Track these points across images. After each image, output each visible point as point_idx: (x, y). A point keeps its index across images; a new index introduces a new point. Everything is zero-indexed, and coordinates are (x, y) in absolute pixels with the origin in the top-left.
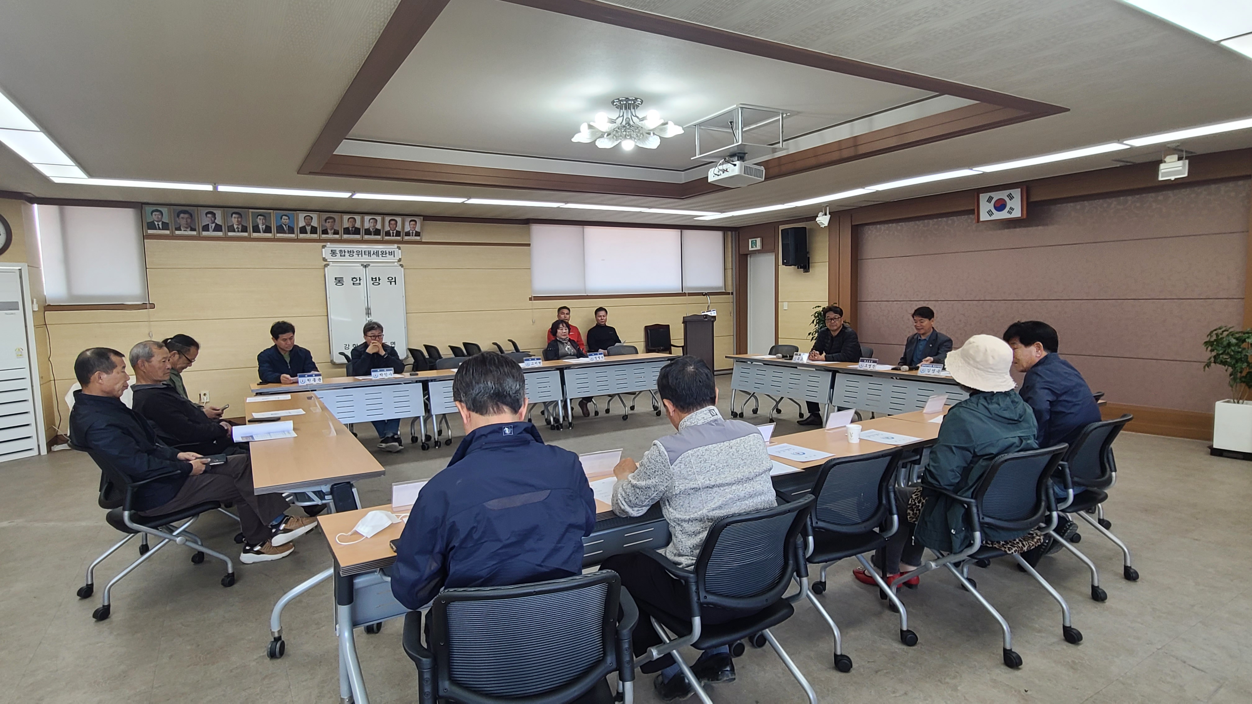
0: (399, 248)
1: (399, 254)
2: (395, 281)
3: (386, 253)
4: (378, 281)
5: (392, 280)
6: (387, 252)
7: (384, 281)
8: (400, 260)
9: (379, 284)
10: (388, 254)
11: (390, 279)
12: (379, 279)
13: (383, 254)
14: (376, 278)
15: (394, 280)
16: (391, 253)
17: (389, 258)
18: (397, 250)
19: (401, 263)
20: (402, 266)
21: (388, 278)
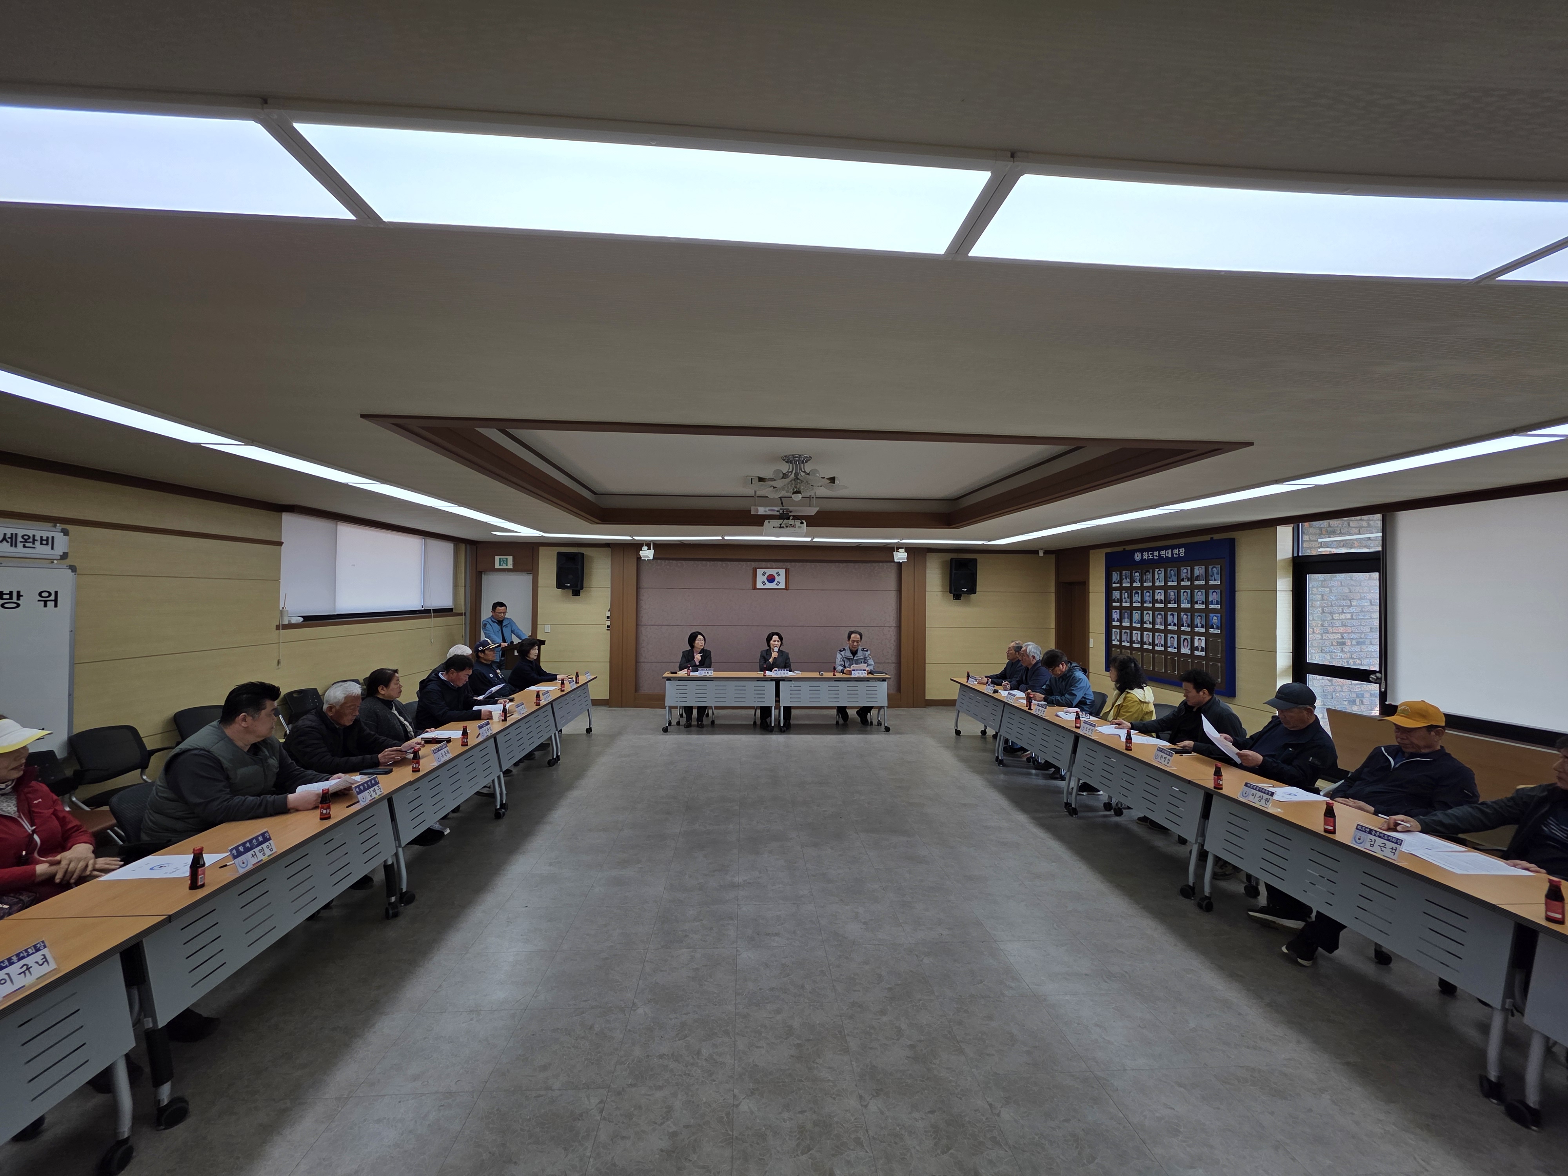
0: (65, 533)
1: (62, 543)
2: (56, 601)
3: (34, 540)
4: (15, 599)
5: (48, 598)
6: (38, 538)
7: (30, 600)
8: (64, 556)
9: (18, 605)
10: (37, 544)
11: (44, 594)
12: (19, 595)
13: (26, 541)
14: (11, 593)
15: (52, 597)
16: (44, 541)
17: (42, 550)
18: (59, 538)
19: (68, 562)
20: (73, 568)
21: (40, 594)
